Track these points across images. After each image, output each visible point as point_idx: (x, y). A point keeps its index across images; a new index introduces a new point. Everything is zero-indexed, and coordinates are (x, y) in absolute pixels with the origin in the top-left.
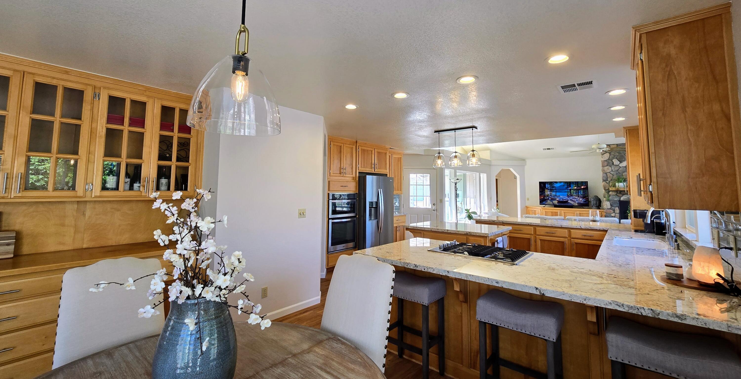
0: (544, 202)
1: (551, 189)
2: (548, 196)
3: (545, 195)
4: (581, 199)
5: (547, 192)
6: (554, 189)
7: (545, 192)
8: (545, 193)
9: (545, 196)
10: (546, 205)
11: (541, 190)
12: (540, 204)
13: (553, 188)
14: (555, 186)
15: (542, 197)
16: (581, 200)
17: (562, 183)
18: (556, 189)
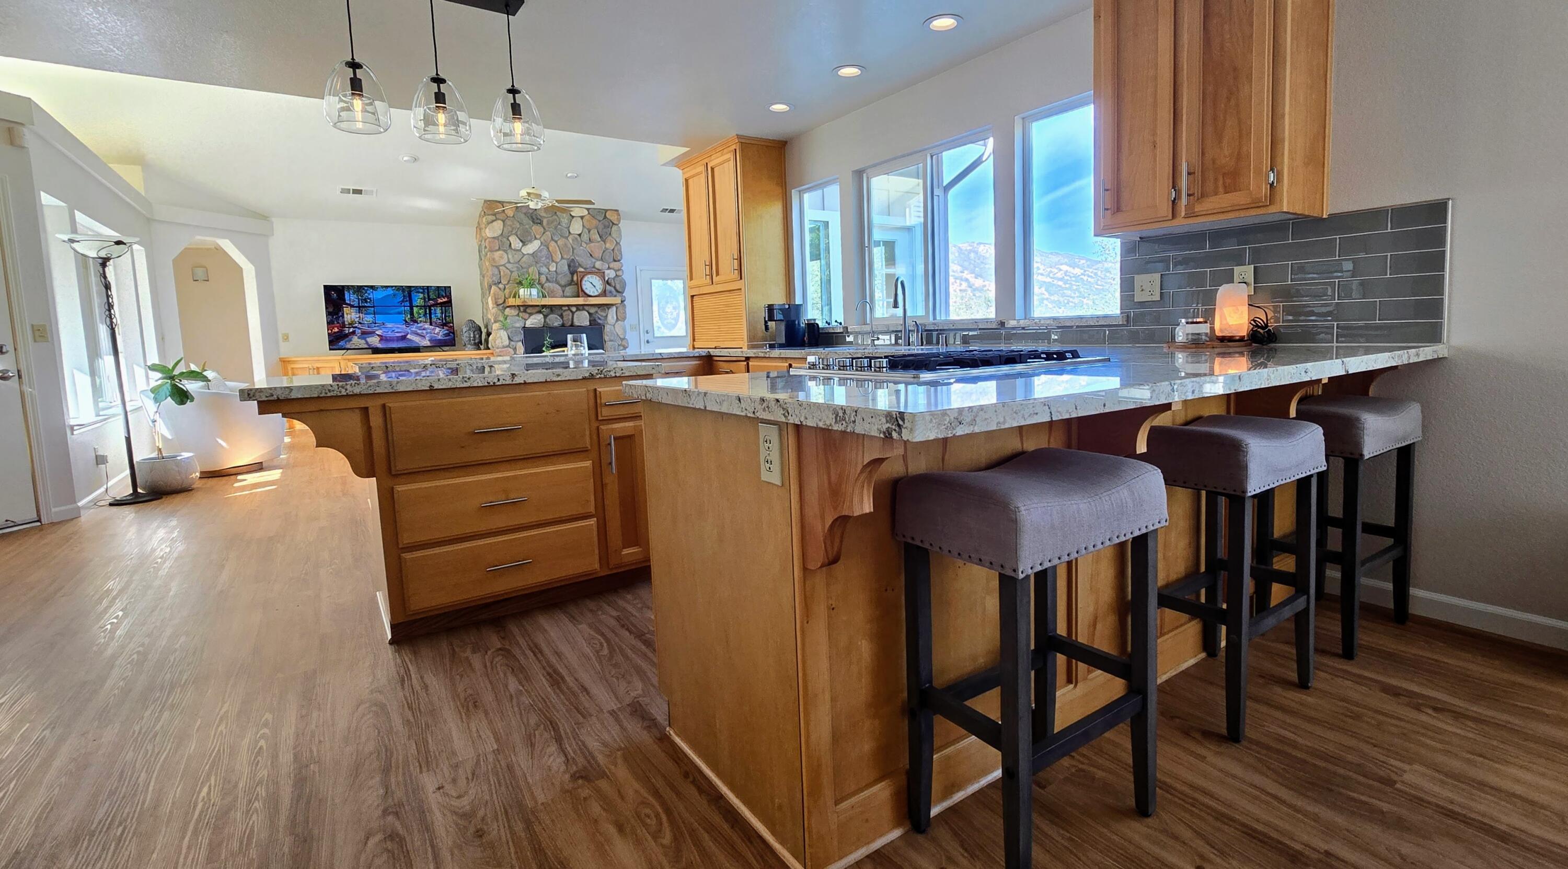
0: (342, 343)
1: (359, 307)
2: (351, 324)
3: (344, 322)
4: (437, 330)
5: (350, 315)
6: (368, 304)
7: (343, 314)
8: (343, 316)
9: (344, 326)
10: (348, 349)
11: (331, 310)
12: (330, 349)
13: (366, 302)
14: (370, 299)
15: (336, 330)
16: (439, 333)
17: (389, 289)
18: (374, 307)
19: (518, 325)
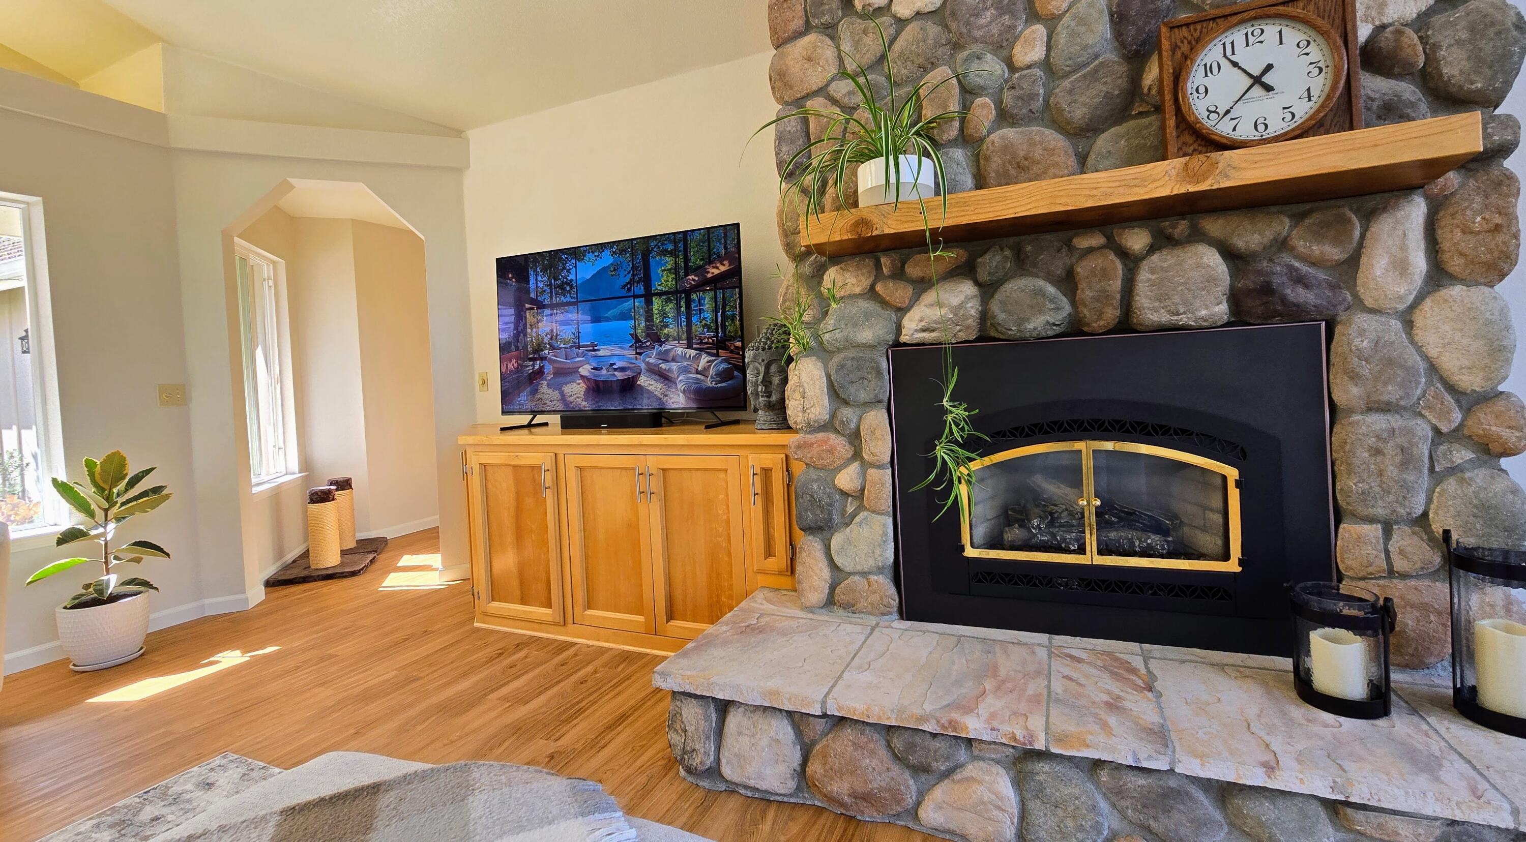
0: (523, 397)
1: (553, 303)
2: (537, 352)
3: (526, 342)
4: (704, 359)
7: (527, 324)
8: (526, 333)
9: (525, 355)
11: (507, 318)
12: (504, 412)
15: (514, 364)
18: (578, 301)
19: (866, 335)
